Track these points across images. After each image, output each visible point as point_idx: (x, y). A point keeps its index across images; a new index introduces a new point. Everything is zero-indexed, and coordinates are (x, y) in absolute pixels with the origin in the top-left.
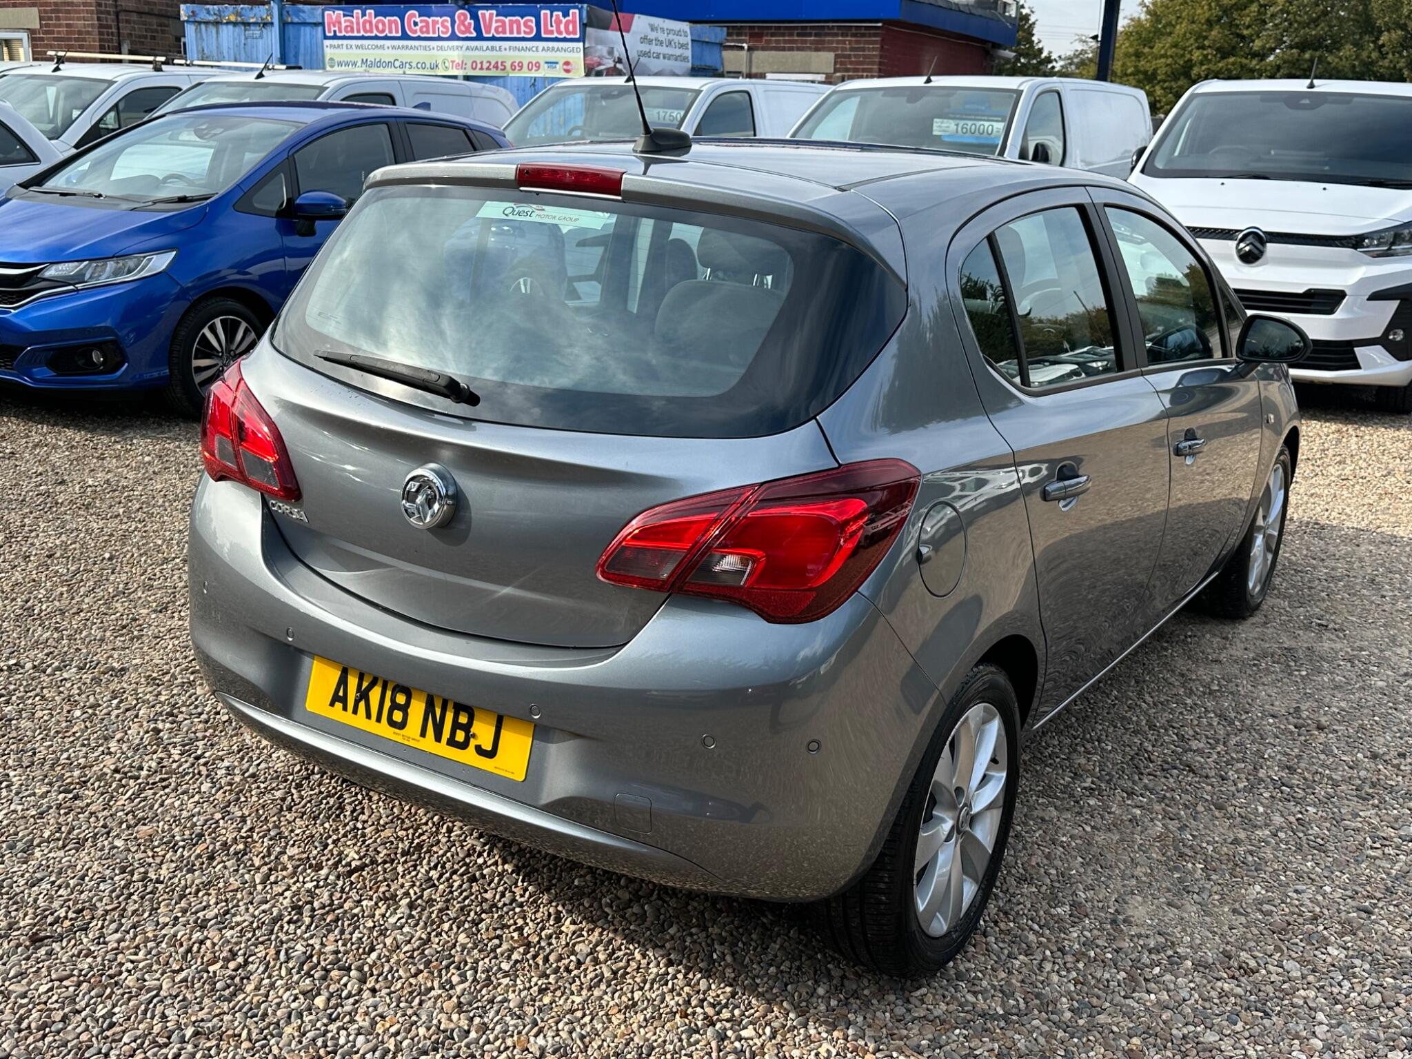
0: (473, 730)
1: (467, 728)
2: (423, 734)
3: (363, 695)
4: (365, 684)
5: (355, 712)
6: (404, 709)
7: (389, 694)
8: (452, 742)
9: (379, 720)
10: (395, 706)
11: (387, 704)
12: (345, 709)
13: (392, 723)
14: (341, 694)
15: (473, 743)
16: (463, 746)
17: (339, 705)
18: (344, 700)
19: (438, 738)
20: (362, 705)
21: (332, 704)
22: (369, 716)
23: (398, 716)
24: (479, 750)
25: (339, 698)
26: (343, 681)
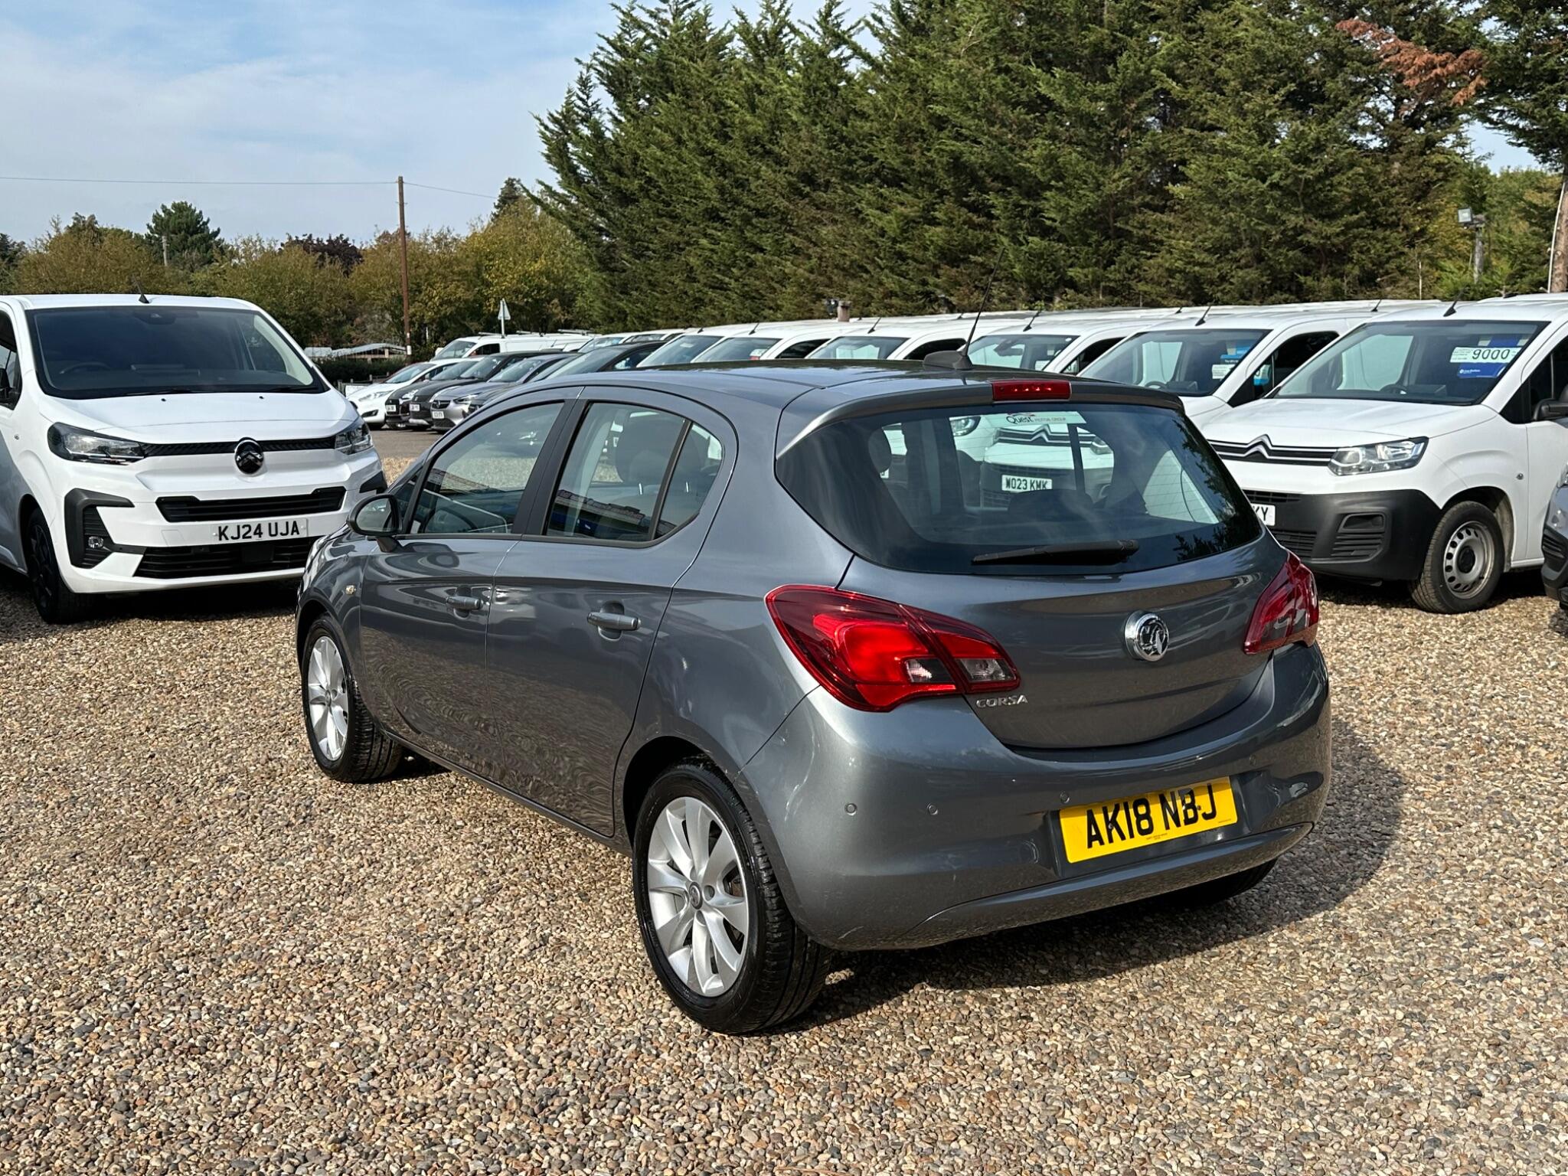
0: (1196, 805)
1: (1192, 806)
2: (1167, 827)
3: (1112, 823)
4: (1110, 815)
5: (1111, 840)
6: (1147, 816)
7: (1131, 811)
8: (1188, 821)
9: (1132, 836)
12: (1102, 843)
14: (1094, 833)
15: (1200, 813)
16: (1195, 820)
17: (1096, 843)
18: (1098, 837)
19: (1178, 824)
20: (1114, 832)
21: (1090, 846)
22: (1123, 837)
23: (1145, 824)
24: (1206, 817)
25: (1093, 838)
26: (1092, 822)
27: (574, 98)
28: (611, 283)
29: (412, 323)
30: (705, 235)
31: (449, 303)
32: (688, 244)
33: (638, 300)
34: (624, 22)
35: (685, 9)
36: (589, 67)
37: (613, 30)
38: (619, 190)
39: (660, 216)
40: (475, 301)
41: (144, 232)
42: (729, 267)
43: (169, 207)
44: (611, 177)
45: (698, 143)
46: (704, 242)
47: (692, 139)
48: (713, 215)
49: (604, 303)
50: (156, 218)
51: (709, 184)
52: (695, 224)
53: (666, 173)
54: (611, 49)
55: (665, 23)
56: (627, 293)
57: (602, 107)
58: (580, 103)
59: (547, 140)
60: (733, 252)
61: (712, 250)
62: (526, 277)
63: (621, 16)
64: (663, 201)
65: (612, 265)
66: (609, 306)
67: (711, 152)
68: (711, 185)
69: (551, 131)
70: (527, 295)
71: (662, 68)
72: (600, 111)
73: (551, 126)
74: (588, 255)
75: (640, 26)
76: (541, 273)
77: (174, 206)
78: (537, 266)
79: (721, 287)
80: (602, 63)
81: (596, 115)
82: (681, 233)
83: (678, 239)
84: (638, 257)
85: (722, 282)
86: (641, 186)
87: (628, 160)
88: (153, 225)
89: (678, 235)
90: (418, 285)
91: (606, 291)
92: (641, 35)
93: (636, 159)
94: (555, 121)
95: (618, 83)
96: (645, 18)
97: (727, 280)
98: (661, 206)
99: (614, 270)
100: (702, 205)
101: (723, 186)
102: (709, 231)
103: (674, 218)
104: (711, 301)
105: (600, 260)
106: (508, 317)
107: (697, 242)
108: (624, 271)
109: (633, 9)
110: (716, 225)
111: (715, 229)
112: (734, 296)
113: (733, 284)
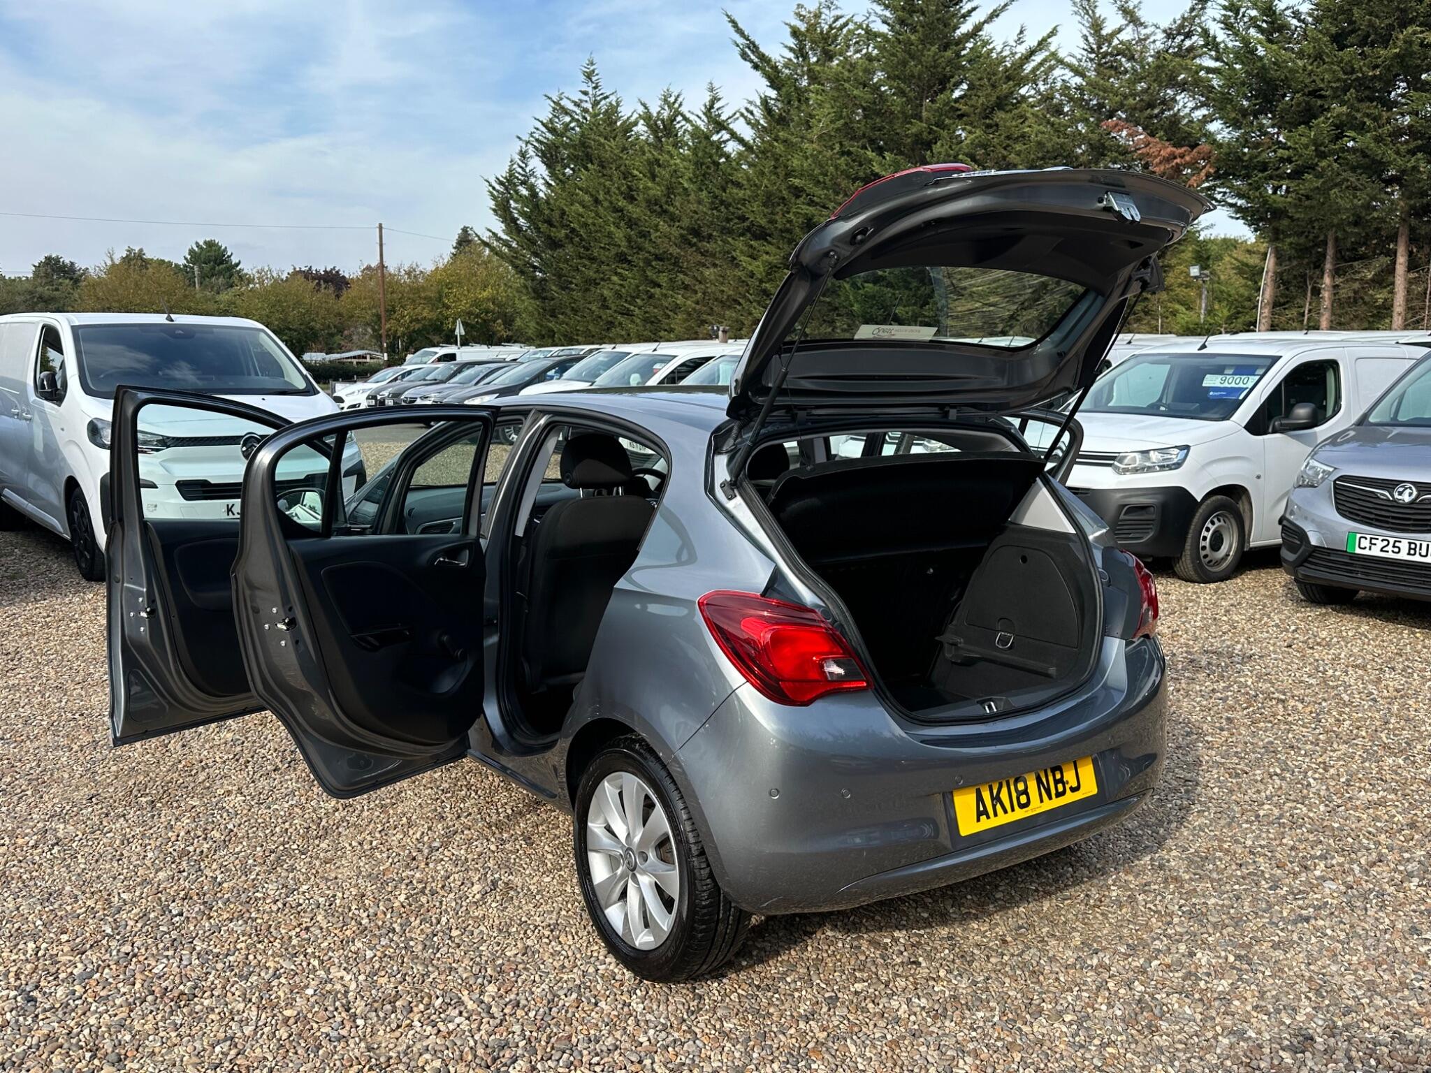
0: (1065, 780)
1: (1061, 781)
2: (1042, 801)
3: (996, 799)
4: (995, 792)
5: (996, 815)
6: (1025, 792)
7: (1012, 788)
8: (1059, 795)
9: (1013, 810)
10: (1019, 794)
11: (1014, 795)
12: (988, 817)
13: (1022, 806)
14: (981, 809)
15: (1068, 787)
16: (1063, 793)
17: (983, 818)
18: (985, 813)
19: (1050, 798)
20: (998, 807)
21: (978, 820)
22: (1006, 812)
23: (1023, 799)
24: (1073, 790)
25: (981, 813)
26: (980, 799)
27: (515, 166)
28: (542, 308)
29: (388, 336)
30: (616, 274)
31: (417, 321)
32: (602, 279)
33: (563, 322)
34: (554, 109)
35: (601, 100)
36: (527, 143)
37: (546, 114)
38: (549, 237)
39: (581, 258)
40: (438, 319)
41: (182, 262)
42: (633, 297)
43: (201, 243)
44: (543, 227)
45: (611, 203)
46: (615, 278)
47: (606, 199)
48: (622, 258)
49: (537, 323)
50: (191, 252)
51: (619, 235)
52: (608, 265)
53: (586, 225)
54: (544, 129)
55: (585, 110)
56: (555, 317)
57: (538, 173)
58: (520, 170)
59: (494, 198)
60: (638, 287)
61: (621, 285)
62: (476, 304)
63: (552, 104)
64: (584, 247)
65: (544, 295)
66: (542, 326)
67: (621, 211)
68: (621, 235)
69: (498, 191)
70: (477, 316)
71: (583, 144)
72: (536, 177)
73: (497, 187)
74: (525, 287)
75: (566, 112)
76: (488, 300)
77: (205, 243)
78: (485, 294)
79: (628, 313)
80: (537, 140)
81: (532, 180)
82: (598, 271)
83: (595, 276)
84: (563, 289)
85: (628, 309)
86: (566, 235)
87: (556, 214)
88: (189, 257)
89: (595, 272)
90: (393, 307)
91: (539, 313)
92: (568, 119)
93: (563, 213)
94: (501, 183)
95: (550, 155)
96: (570, 106)
97: (632, 308)
98: (582, 250)
99: (545, 298)
100: (614, 251)
101: (630, 236)
102: (619, 270)
103: (592, 259)
104: (620, 324)
105: (535, 290)
106: (463, 333)
107: (609, 279)
108: (553, 299)
109: (561, 99)
110: (624, 265)
111: (623, 269)
112: (638, 321)
113: (637, 311)
